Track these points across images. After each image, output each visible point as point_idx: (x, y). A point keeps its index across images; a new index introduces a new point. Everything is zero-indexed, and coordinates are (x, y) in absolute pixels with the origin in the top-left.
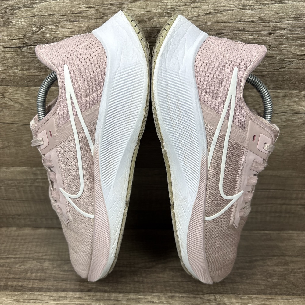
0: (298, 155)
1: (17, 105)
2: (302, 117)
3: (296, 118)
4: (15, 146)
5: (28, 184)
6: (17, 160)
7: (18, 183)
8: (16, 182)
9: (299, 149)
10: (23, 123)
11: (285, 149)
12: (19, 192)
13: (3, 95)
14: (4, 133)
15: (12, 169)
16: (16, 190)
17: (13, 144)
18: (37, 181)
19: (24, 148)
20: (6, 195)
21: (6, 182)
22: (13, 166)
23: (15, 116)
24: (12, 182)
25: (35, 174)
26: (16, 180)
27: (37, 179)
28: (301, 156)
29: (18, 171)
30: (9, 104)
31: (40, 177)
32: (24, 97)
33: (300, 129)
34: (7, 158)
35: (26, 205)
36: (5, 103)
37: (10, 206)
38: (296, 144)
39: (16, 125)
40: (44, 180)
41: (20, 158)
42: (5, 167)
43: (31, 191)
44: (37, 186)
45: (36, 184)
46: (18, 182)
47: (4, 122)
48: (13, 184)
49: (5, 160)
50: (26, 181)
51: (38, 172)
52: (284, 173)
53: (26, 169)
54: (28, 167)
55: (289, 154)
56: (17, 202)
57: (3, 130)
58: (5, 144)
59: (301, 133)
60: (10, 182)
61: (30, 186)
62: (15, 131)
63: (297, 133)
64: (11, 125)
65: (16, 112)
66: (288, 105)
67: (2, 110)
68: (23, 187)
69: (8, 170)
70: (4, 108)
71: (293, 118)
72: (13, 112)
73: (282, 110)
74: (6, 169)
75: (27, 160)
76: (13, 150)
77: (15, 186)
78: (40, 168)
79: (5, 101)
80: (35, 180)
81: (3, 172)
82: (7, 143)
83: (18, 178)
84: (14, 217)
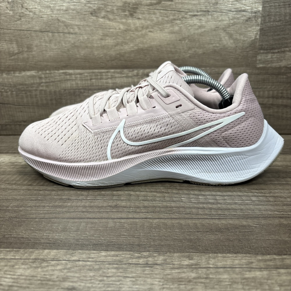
0: (248, 52)
1: (31, 14)
2: (245, 14)
3: (240, 16)
4: (27, 51)
5: (34, 88)
6: (28, 64)
7: (27, 88)
8: (25, 87)
9: (248, 45)
10: (34, 30)
11: (236, 45)
12: (27, 97)
13: (22, 6)
14: (20, 39)
15: (23, 73)
16: (24, 95)
17: (26, 50)
18: (42, 85)
19: (34, 53)
20: (17, 101)
21: (18, 87)
22: (24, 71)
23: (29, 23)
24: (22, 86)
25: (41, 78)
26: (26, 85)
27: (42, 82)
28: (251, 52)
29: (28, 75)
30: (26, 13)
31: (44, 81)
32: (36, 7)
33: (245, 26)
34: (21, 63)
35: (31, 111)
36: (23, 13)
37: (19, 112)
38: (244, 40)
39: (29, 32)
40: (47, 84)
41: (30, 62)
42: (18, 72)
43: (36, 95)
44: (41, 90)
45: (41, 88)
46: (27, 86)
47: (21, 29)
48: (23, 89)
49: (18, 65)
50: (33, 85)
51: (43, 76)
52: (239, 70)
53: (34, 74)
54: (36, 71)
55: (240, 51)
56: (25, 107)
57: (20, 37)
58: (20, 49)
59: (246, 29)
60: (21, 87)
61: (36, 90)
62: (28, 38)
63: (243, 30)
64: (26, 32)
65: (30, 20)
66: (232, 4)
67: (21, 19)
68: (30, 91)
69: (20, 75)
70: (22, 16)
71: (238, 16)
72: (28, 20)
73: (228, 9)
74: (19, 73)
75: (35, 64)
76: (25, 55)
77: (24, 90)
78: (44, 72)
79: (23, 11)
80: (40, 84)
81: (16, 76)
82: (21, 49)
83: (27, 83)
84: (20, 123)
